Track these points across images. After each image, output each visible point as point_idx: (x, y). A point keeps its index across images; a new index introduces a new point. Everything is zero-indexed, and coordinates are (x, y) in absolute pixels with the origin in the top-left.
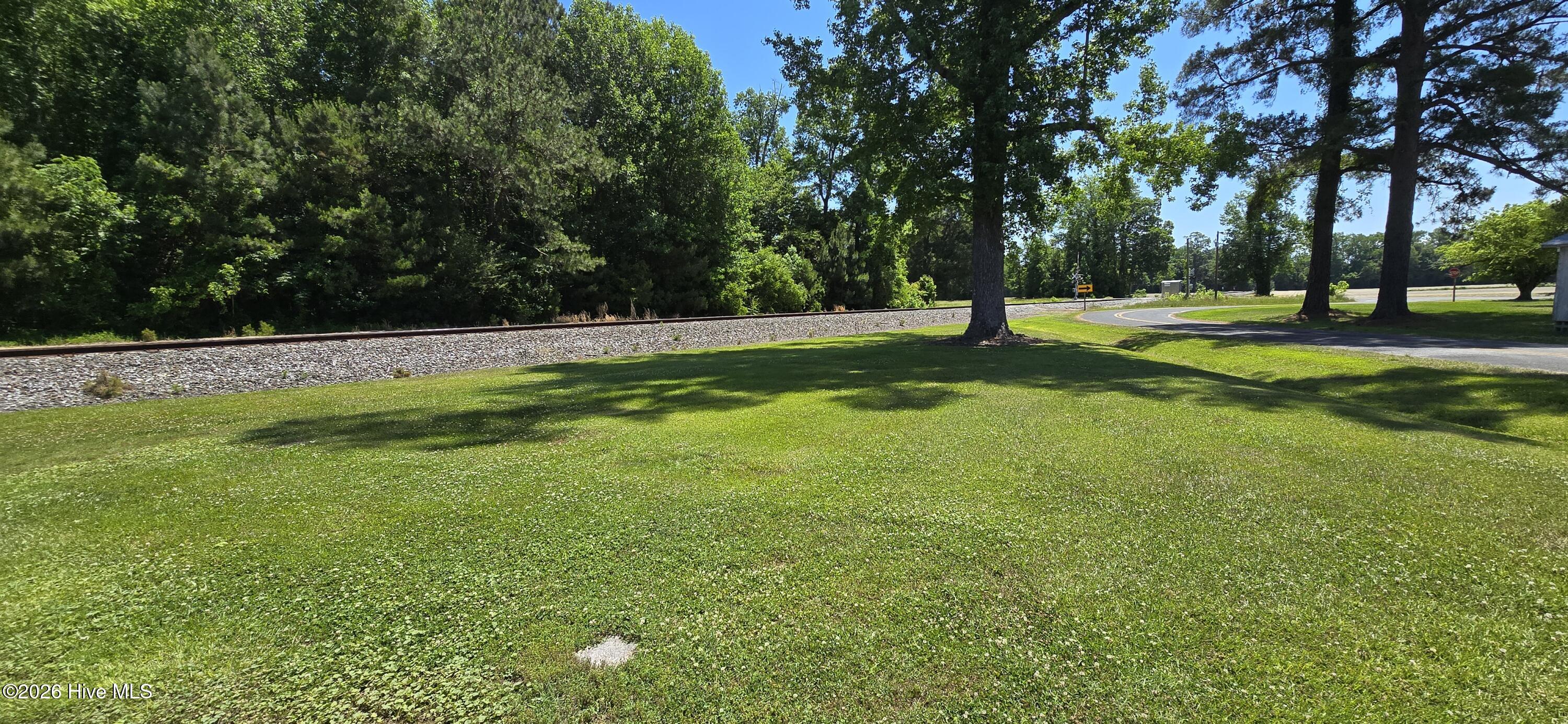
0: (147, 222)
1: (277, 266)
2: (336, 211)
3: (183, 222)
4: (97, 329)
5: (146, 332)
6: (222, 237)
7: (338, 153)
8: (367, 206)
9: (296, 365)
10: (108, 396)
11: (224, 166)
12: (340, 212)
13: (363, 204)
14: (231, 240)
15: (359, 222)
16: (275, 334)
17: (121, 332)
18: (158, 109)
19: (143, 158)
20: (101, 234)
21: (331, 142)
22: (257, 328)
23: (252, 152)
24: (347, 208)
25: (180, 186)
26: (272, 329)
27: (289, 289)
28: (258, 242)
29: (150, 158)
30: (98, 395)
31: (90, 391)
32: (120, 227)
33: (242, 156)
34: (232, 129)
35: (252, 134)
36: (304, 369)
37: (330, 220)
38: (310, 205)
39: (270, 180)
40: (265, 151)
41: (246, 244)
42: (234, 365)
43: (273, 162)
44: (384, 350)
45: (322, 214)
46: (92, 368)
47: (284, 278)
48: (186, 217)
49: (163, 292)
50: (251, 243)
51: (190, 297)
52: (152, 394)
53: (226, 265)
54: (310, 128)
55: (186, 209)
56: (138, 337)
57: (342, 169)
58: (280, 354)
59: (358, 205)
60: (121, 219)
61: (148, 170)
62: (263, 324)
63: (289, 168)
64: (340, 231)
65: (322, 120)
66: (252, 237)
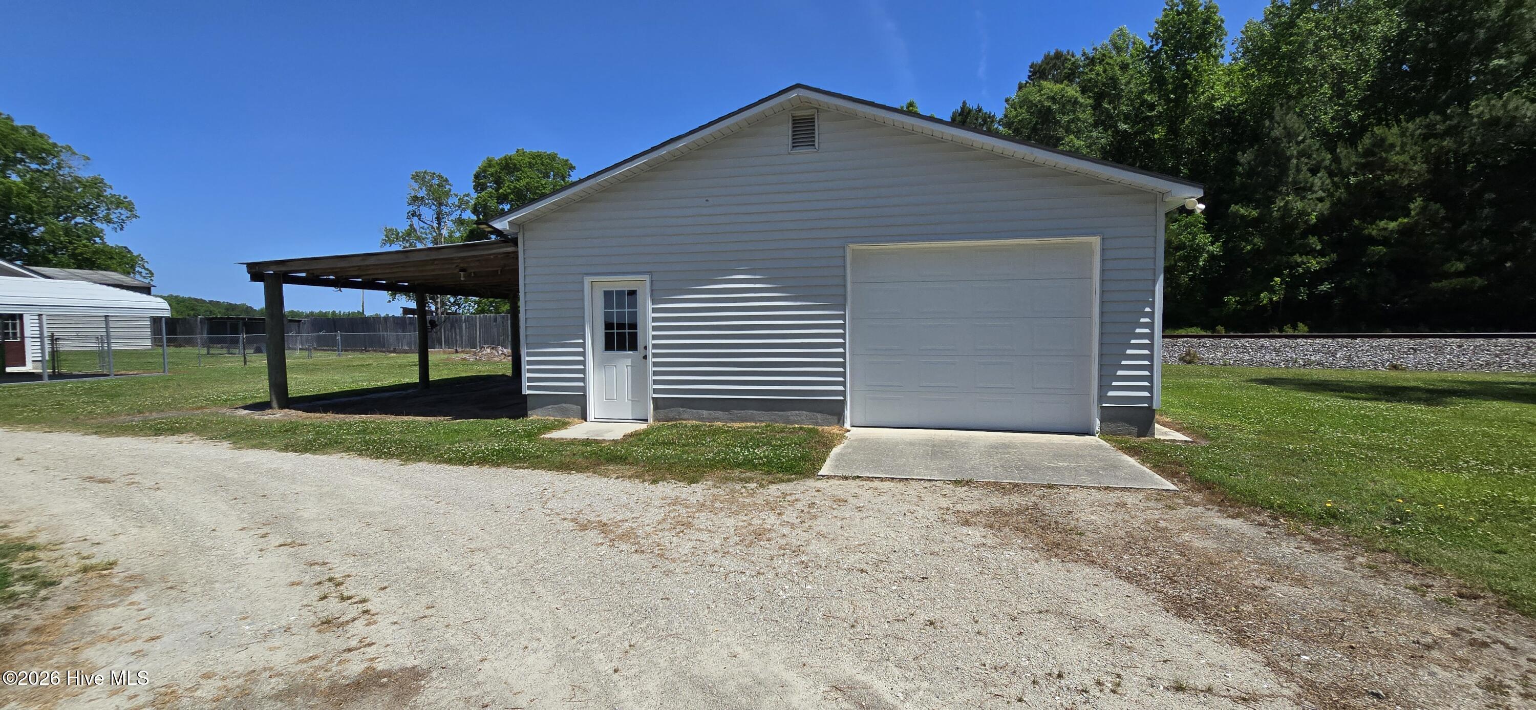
0: (1230, 252)
1: (1318, 277)
2: (1382, 224)
3: (1252, 249)
4: (1191, 326)
5: (1219, 328)
6: (1278, 257)
7: (1394, 169)
8: (1417, 214)
9: (1306, 355)
10: (1190, 362)
11: (1287, 203)
12: (1386, 224)
13: (1413, 213)
14: (1285, 259)
15: (1404, 231)
16: (1308, 332)
17: (1204, 328)
18: (1247, 168)
19: (1234, 208)
20: (1201, 263)
21: (1386, 160)
22: (1295, 327)
23: (1312, 185)
24: (1394, 219)
25: (1256, 222)
26: (1306, 329)
27: (1326, 295)
28: (1305, 258)
29: (1237, 207)
30: (1185, 361)
31: (1182, 359)
32: (1212, 257)
33: (1301, 190)
34: (1298, 170)
35: (1314, 171)
36: (1313, 358)
37: (1374, 233)
38: (1356, 222)
39: (1324, 207)
40: (1323, 183)
41: (1296, 262)
42: (1263, 352)
43: (1329, 190)
44: (1390, 348)
45: (1367, 228)
46: (1184, 346)
47: (1325, 287)
48: (1255, 245)
49: (1231, 300)
50: (1299, 260)
51: (1247, 303)
52: (1212, 364)
53: (1276, 279)
54: (1368, 153)
55: (1257, 240)
56: (1214, 331)
57: (1394, 183)
58: (1298, 346)
59: (1407, 215)
60: (1212, 252)
61: (1236, 214)
62: (1300, 325)
63: (1341, 193)
64: (1385, 242)
65: (1380, 143)
66: (1301, 256)
